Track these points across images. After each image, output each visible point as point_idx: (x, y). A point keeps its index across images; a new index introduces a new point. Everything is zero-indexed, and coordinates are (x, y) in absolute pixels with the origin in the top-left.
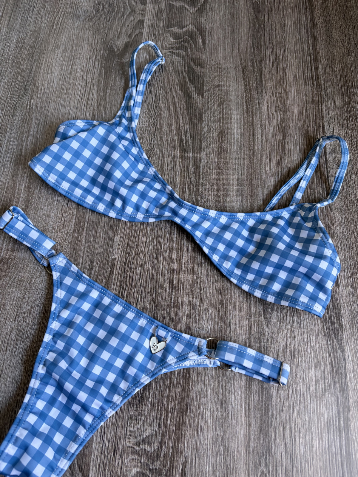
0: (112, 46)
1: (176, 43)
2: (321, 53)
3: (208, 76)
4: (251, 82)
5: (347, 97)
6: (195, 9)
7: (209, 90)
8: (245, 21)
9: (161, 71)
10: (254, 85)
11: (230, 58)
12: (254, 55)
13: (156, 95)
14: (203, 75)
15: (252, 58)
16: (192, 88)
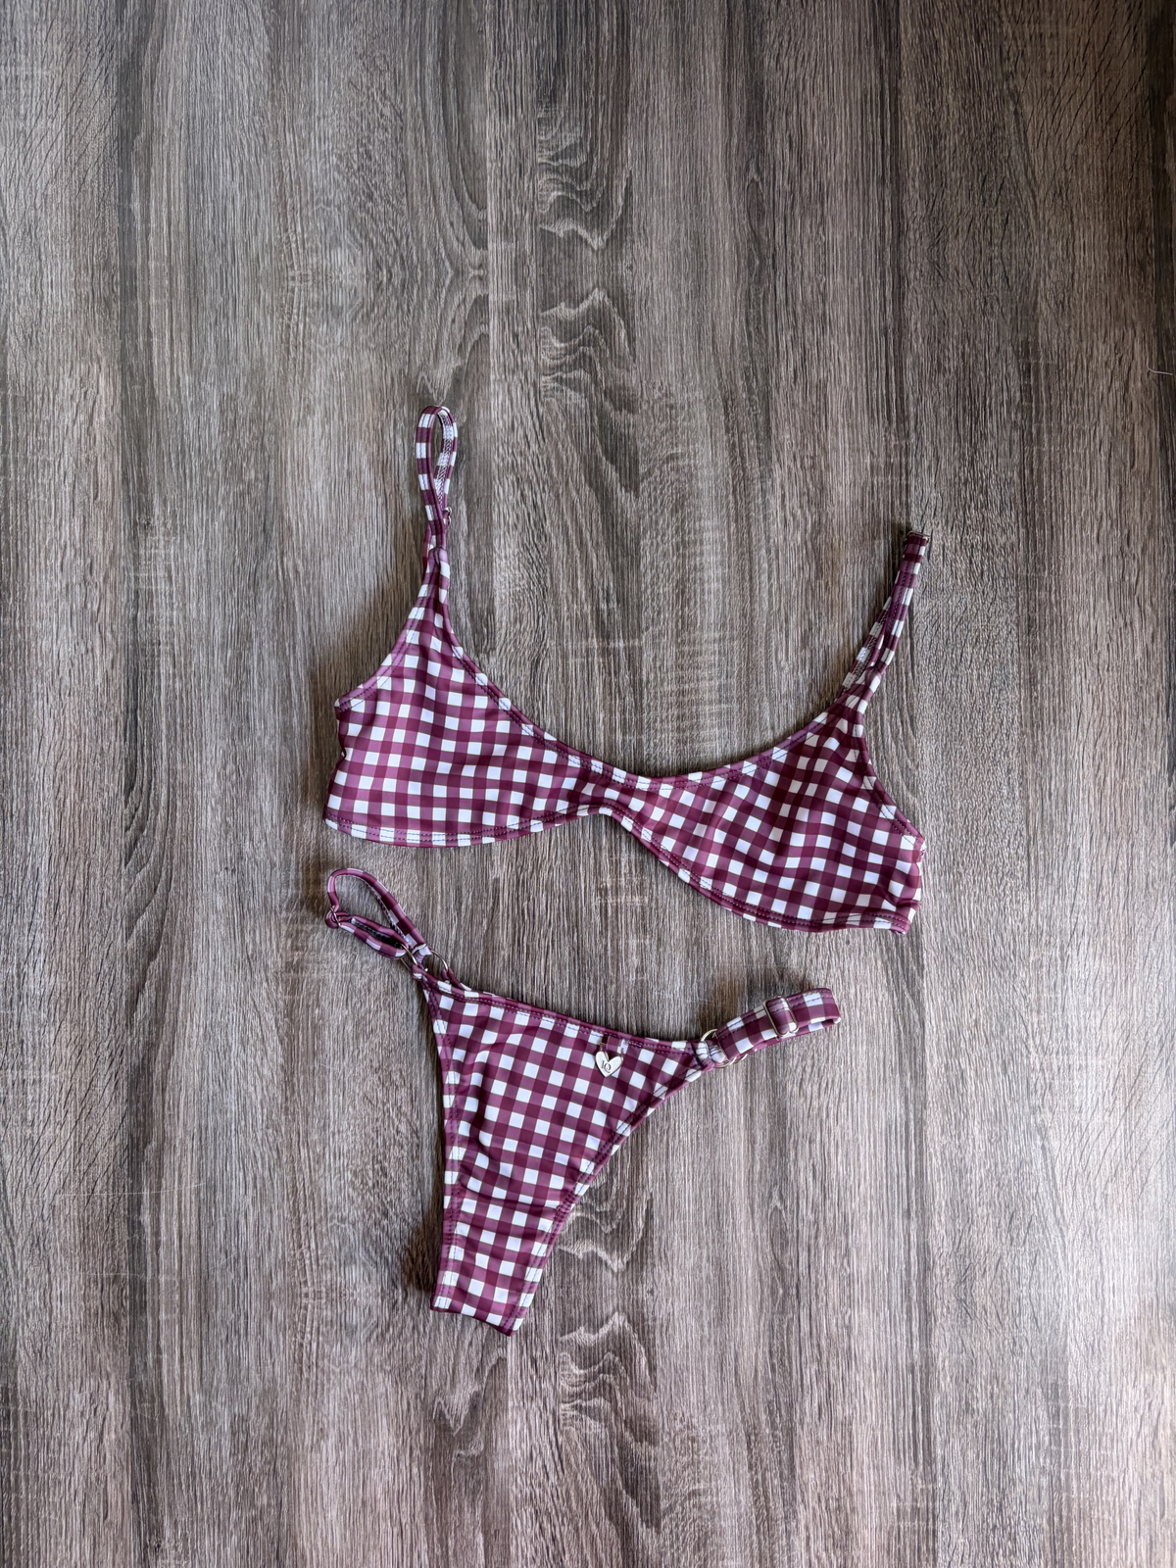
0: (441, 1414)
1: (587, 1379)
2: (943, 1358)
3: (666, 1468)
4: (768, 1475)
5: (995, 1490)
6: (625, 1260)
7: (671, 1508)
8: (750, 1280)
9: (559, 1468)
10: (776, 1482)
11: (716, 1404)
12: (775, 1387)
13: (554, 1539)
14: (656, 1468)
15: (770, 1397)
16: (633, 1509)
